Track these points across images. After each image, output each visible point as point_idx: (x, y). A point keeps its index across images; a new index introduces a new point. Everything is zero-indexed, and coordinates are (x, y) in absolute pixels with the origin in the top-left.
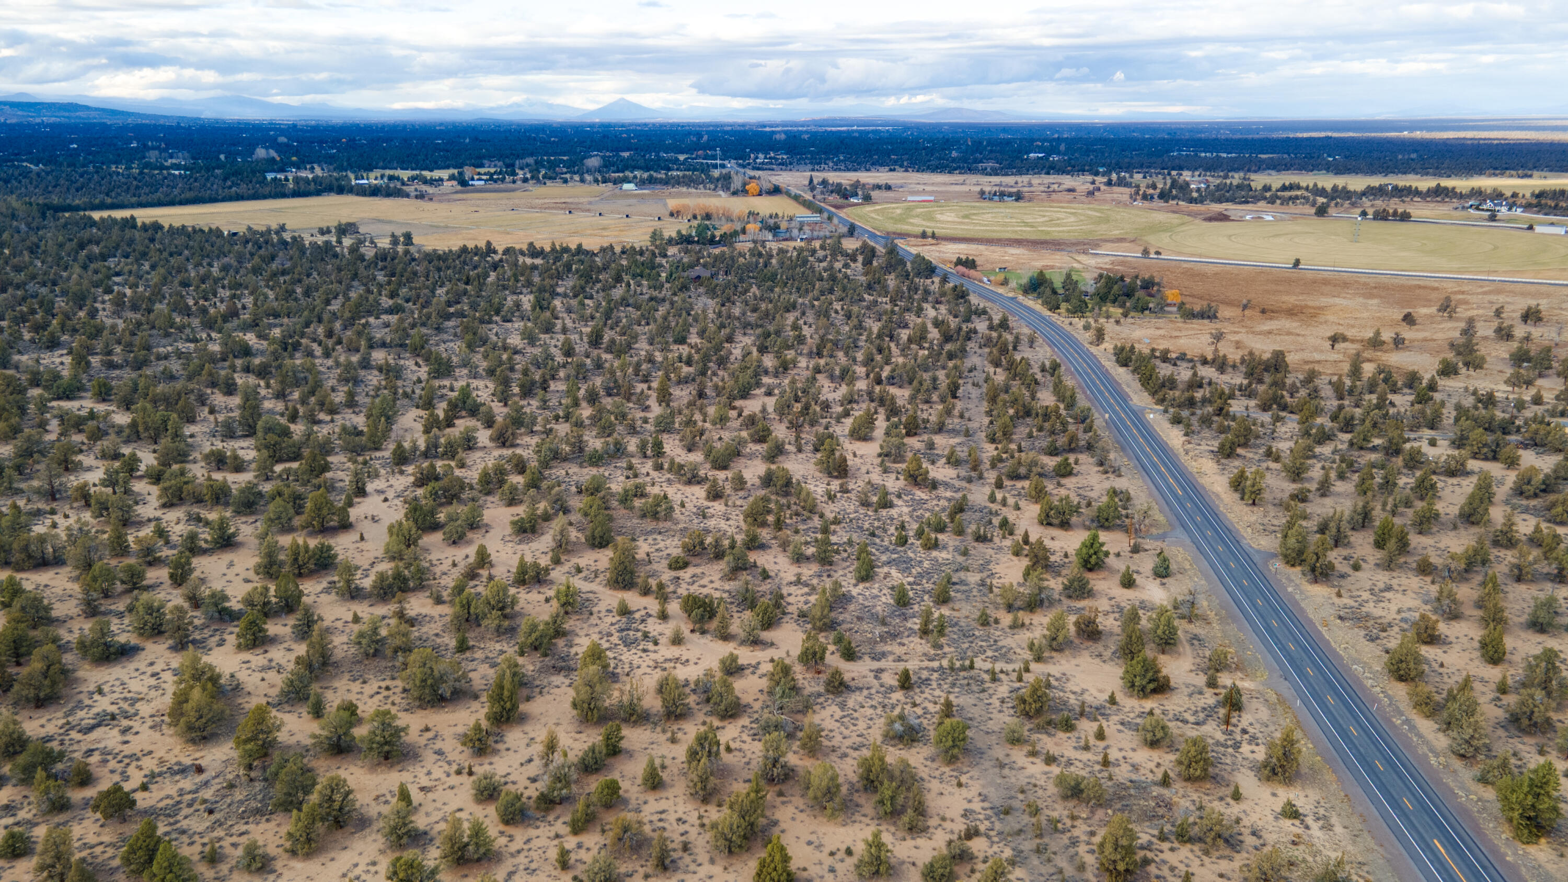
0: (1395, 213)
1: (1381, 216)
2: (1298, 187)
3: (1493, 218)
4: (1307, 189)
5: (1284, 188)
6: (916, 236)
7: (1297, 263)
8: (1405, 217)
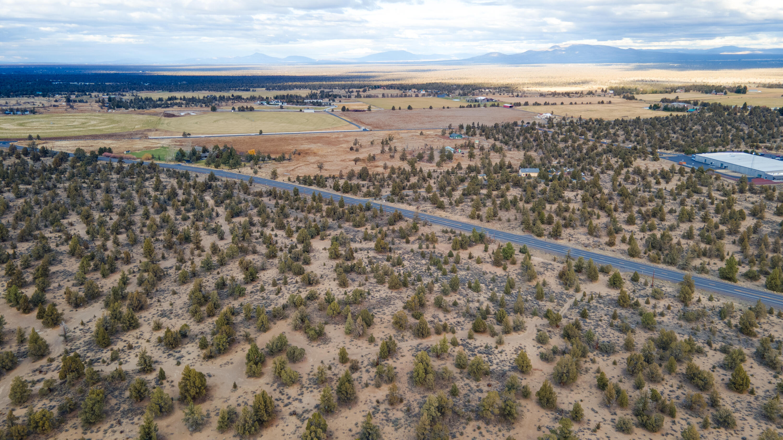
0: (247, 108)
1: (242, 109)
2: (176, 99)
3: (282, 107)
4: (181, 99)
5: (170, 99)
6: (26, 139)
7: (261, 132)
8: (252, 109)
